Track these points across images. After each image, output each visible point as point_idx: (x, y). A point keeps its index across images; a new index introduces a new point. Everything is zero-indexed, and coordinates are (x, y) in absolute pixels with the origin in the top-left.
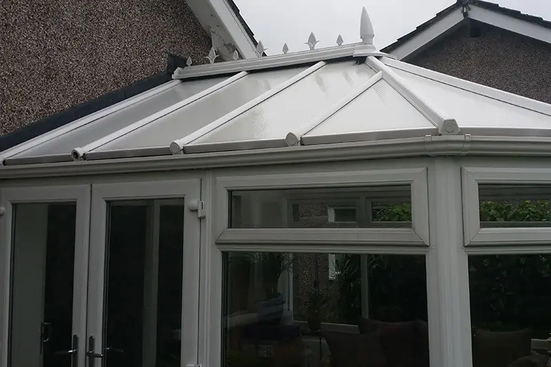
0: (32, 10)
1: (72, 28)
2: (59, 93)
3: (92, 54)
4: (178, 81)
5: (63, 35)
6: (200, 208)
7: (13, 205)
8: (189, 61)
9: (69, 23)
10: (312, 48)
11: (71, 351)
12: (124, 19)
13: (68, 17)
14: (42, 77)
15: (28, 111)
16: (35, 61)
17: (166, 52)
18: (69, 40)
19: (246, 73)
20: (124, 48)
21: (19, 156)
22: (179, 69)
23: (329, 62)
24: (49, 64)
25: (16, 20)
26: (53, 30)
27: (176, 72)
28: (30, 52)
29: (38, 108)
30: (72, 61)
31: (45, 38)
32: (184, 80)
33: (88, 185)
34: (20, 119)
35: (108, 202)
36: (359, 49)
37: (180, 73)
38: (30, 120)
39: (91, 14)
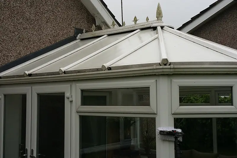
0: (11, 12)
1: (29, 19)
2: (25, 48)
3: (39, 30)
4: (79, 40)
5: (25, 22)
6: (70, 97)
7: (4, 95)
8: (84, 31)
9: (28, 17)
10: (135, 23)
11: (25, 155)
12: (53, 14)
13: (27, 15)
14: (17, 41)
15: (11, 56)
16: (13, 34)
17: (74, 27)
18: (28, 25)
19: (107, 36)
20: (53, 27)
21: (7, 75)
22: (80, 34)
23: (142, 29)
24: (19, 35)
25: (4, 17)
26: (21, 20)
27: (78, 36)
28: (11, 31)
29: (15, 55)
30: (30, 34)
31: (17, 24)
32: (82, 40)
33: (31, 87)
34: (7, 59)
35: (38, 94)
36: (155, 23)
37: (80, 36)
38: (12, 59)
39: (38, 12)
